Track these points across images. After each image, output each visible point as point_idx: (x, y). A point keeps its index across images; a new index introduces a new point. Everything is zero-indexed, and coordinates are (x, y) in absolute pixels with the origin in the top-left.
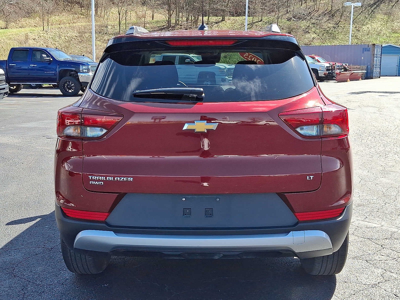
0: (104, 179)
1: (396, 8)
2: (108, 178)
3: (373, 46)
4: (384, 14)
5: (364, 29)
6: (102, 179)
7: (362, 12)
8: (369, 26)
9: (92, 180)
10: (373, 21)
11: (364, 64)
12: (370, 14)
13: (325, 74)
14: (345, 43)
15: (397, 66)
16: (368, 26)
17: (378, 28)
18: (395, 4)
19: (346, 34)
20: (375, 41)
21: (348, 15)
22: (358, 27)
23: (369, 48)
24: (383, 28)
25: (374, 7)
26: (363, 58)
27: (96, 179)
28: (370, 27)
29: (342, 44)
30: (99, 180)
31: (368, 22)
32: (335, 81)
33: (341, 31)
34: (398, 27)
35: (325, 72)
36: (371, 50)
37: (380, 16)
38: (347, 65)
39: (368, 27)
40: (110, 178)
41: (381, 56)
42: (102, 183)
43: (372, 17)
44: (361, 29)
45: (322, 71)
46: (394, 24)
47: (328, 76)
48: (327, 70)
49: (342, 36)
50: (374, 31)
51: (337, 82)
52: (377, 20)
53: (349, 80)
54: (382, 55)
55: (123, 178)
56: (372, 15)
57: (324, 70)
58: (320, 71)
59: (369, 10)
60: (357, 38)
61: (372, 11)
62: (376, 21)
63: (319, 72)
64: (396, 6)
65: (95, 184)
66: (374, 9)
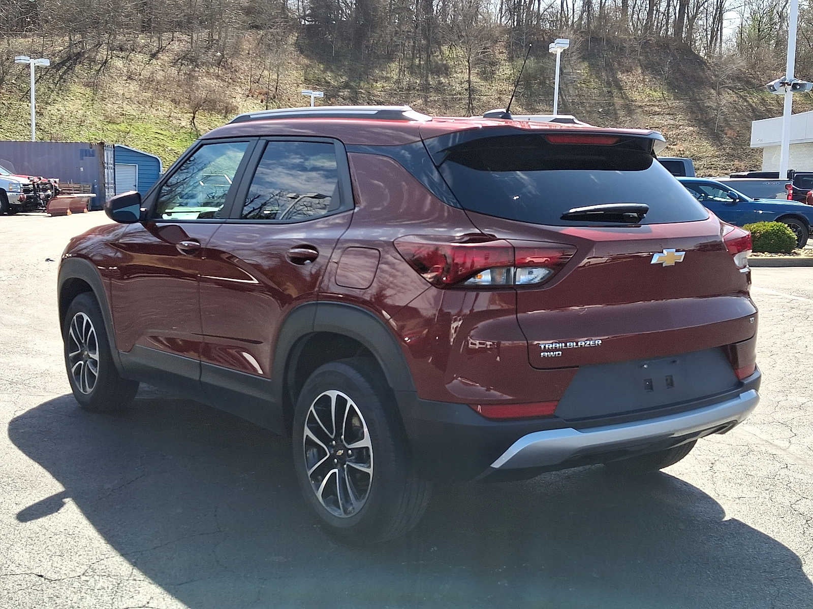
0: (564, 348)
1: (104, 76)
2: (568, 344)
3: (100, 148)
4: (84, 85)
5: (50, 111)
6: (561, 348)
7: (40, 77)
8: (61, 107)
9: (545, 350)
10: (65, 98)
11: (86, 181)
12: (58, 82)
13: (21, 200)
14: (17, 137)
15: (135, 186)
16: (57, 106)
17: (77, 111)
18: (101, 67)
19: (17, 120)
20: (77, 136)
21: (13, 81)
22: (38, 106)
23: (93, 151)
24: (88, 113)
25: (63, 70)
26: (82, 169)
27: (552, 348)
28: (62, 109)
29: (11, 139)
30: (556, 350)
31: (57, 99)
32: (46, 214)
33: (5, 112)
34: (116, 112)
35: (21, 195)
36: (97, 154)
37: (77, 89)
38: (58, 182)
39: (57, 109)
40: (572, 343)
41: (114, 166)
42: (560, 353)
43: (62, 89)
44: (45, 112)
45: (15, 194)
46: (106, 105)
47: (26, 203)
48: (26, 191)
49: (8, 123)
50: (72, 116)
51: (50, 215)
52: (73, 96)
53: (68, 211)
54: (116, 166)
55: (588, 342)
56: (61, 86)
57: (19, 191)
58: (11, 193)
59: (55, 75)
60: (41, 129)
61: (61, 77)
62: (72, 98)
63: (8, 194)
64: (103, 72)
65: (549, 356)
66: (64, 73)
